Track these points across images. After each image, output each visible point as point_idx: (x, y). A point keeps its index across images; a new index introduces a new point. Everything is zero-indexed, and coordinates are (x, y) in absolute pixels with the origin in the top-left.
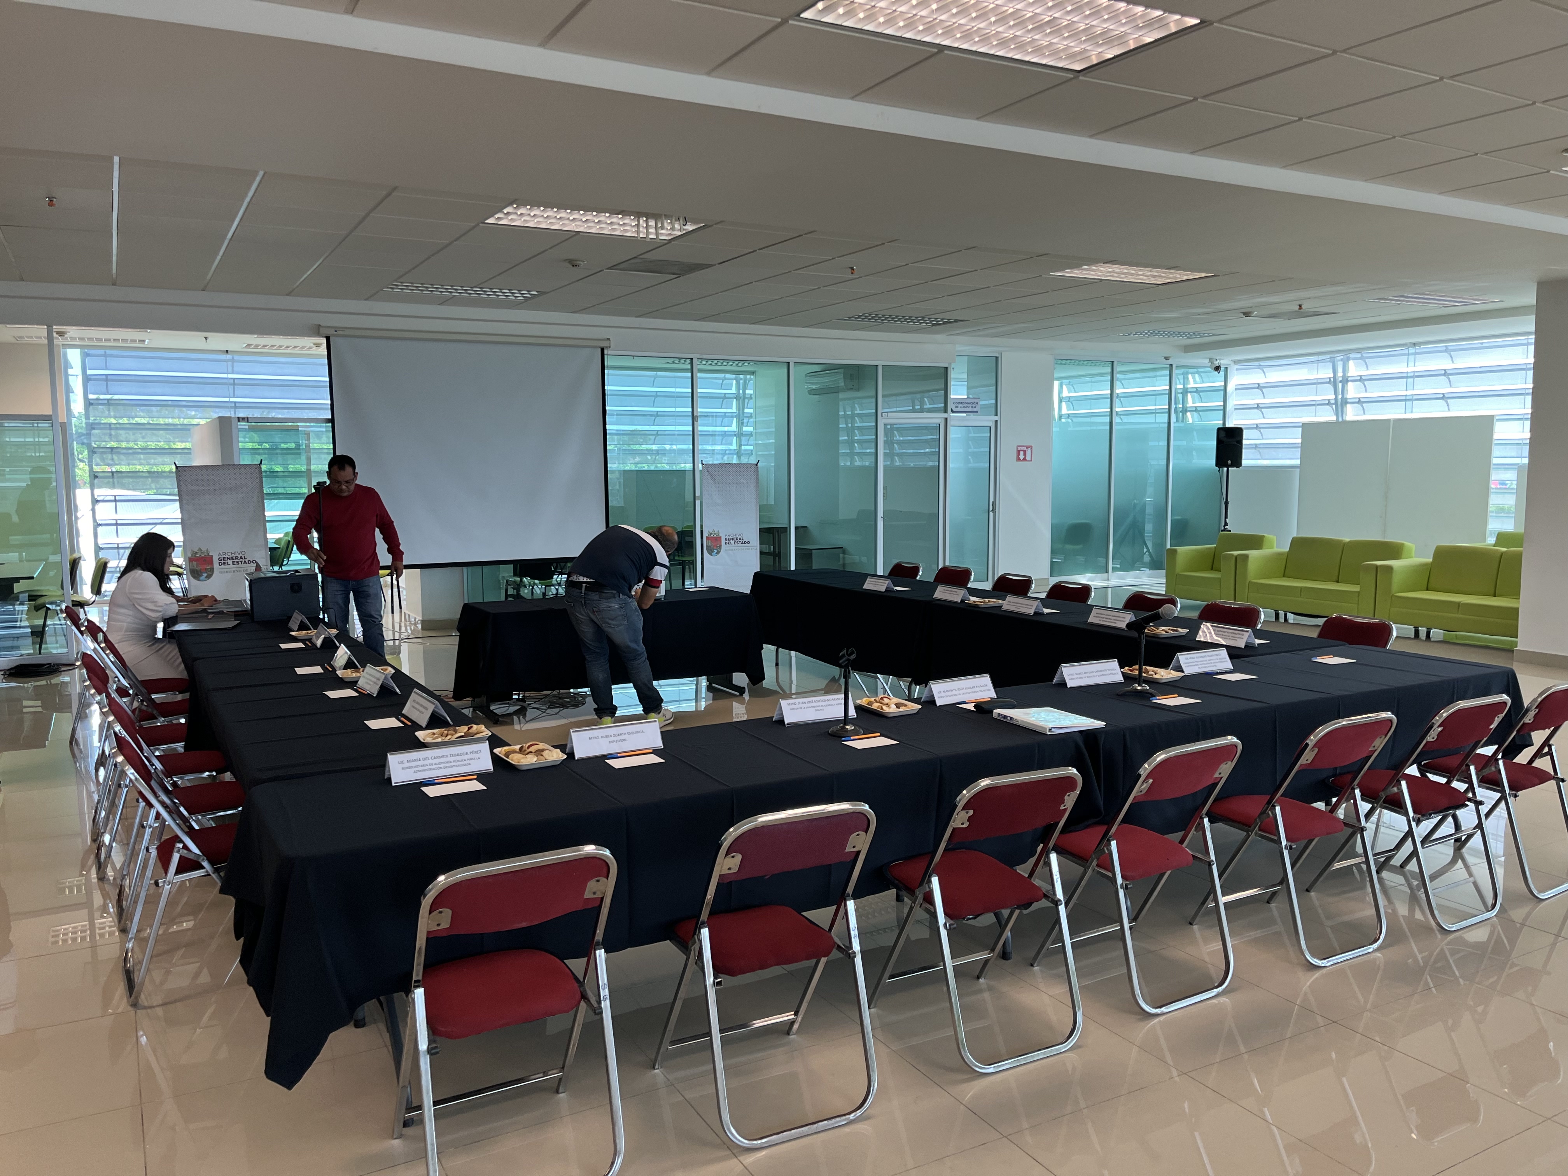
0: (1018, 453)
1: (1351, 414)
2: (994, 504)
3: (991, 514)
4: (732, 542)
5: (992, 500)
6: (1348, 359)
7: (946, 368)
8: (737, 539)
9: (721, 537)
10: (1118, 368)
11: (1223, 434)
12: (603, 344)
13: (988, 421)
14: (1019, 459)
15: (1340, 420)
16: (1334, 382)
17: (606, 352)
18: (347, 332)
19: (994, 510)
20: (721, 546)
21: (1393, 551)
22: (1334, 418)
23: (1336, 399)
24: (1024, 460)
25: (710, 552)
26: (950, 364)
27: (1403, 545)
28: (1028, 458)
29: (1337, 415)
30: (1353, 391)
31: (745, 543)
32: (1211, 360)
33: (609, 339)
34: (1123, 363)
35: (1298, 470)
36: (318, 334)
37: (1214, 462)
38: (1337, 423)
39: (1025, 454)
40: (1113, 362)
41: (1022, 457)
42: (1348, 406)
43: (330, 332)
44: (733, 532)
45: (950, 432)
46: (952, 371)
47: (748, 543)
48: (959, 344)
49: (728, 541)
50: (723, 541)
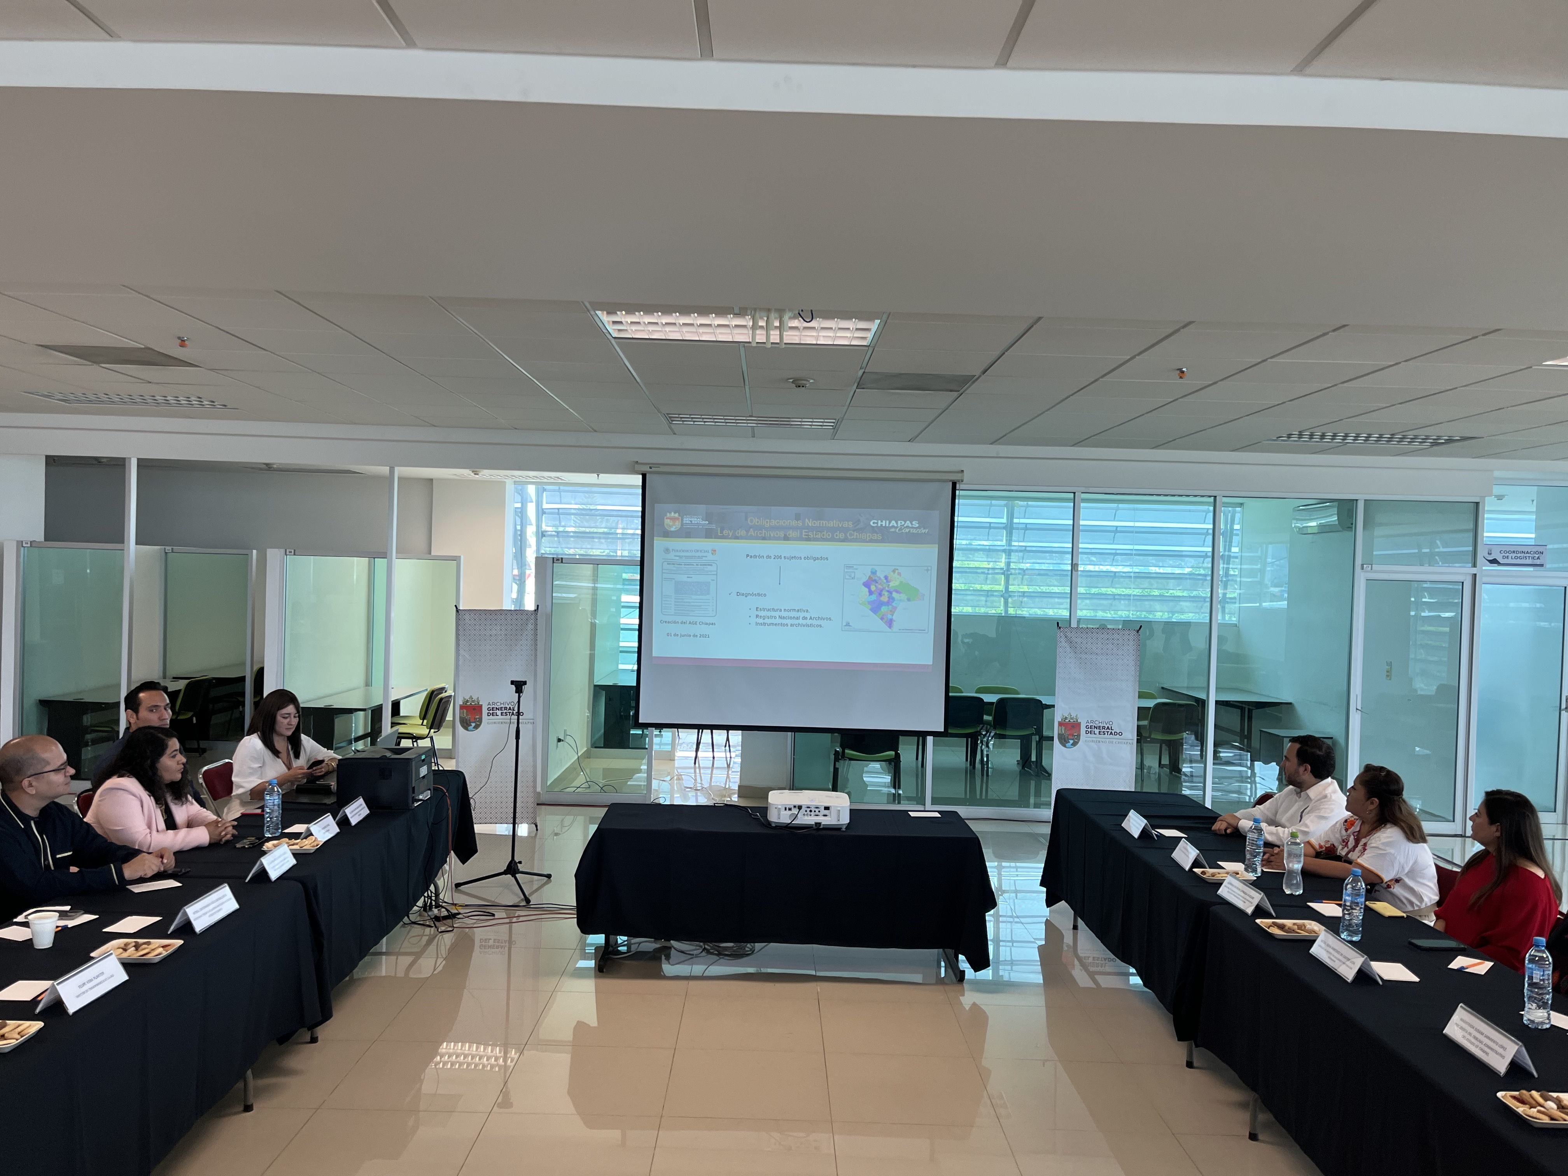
3: (1563, 714)
4: (1097, 731)
7: (1477, 504)
8: (1104, 728)
9: (1079, 724)
12: (954, 477)
17: (958, 486)
18: (662, 469)
20: (1079, 736)
25: (1063, 741)
26: (1483, 498)
31: (1116, 733)
33: (962, 471)
36: (634, 472)
43: (646, 469)
44: (1099, 718)
45: (1485, 592)
46: (1489, 504)
47: (1121, 734)
48: (1499, 468)
49: (1090, 730)
50: (1083, 729)
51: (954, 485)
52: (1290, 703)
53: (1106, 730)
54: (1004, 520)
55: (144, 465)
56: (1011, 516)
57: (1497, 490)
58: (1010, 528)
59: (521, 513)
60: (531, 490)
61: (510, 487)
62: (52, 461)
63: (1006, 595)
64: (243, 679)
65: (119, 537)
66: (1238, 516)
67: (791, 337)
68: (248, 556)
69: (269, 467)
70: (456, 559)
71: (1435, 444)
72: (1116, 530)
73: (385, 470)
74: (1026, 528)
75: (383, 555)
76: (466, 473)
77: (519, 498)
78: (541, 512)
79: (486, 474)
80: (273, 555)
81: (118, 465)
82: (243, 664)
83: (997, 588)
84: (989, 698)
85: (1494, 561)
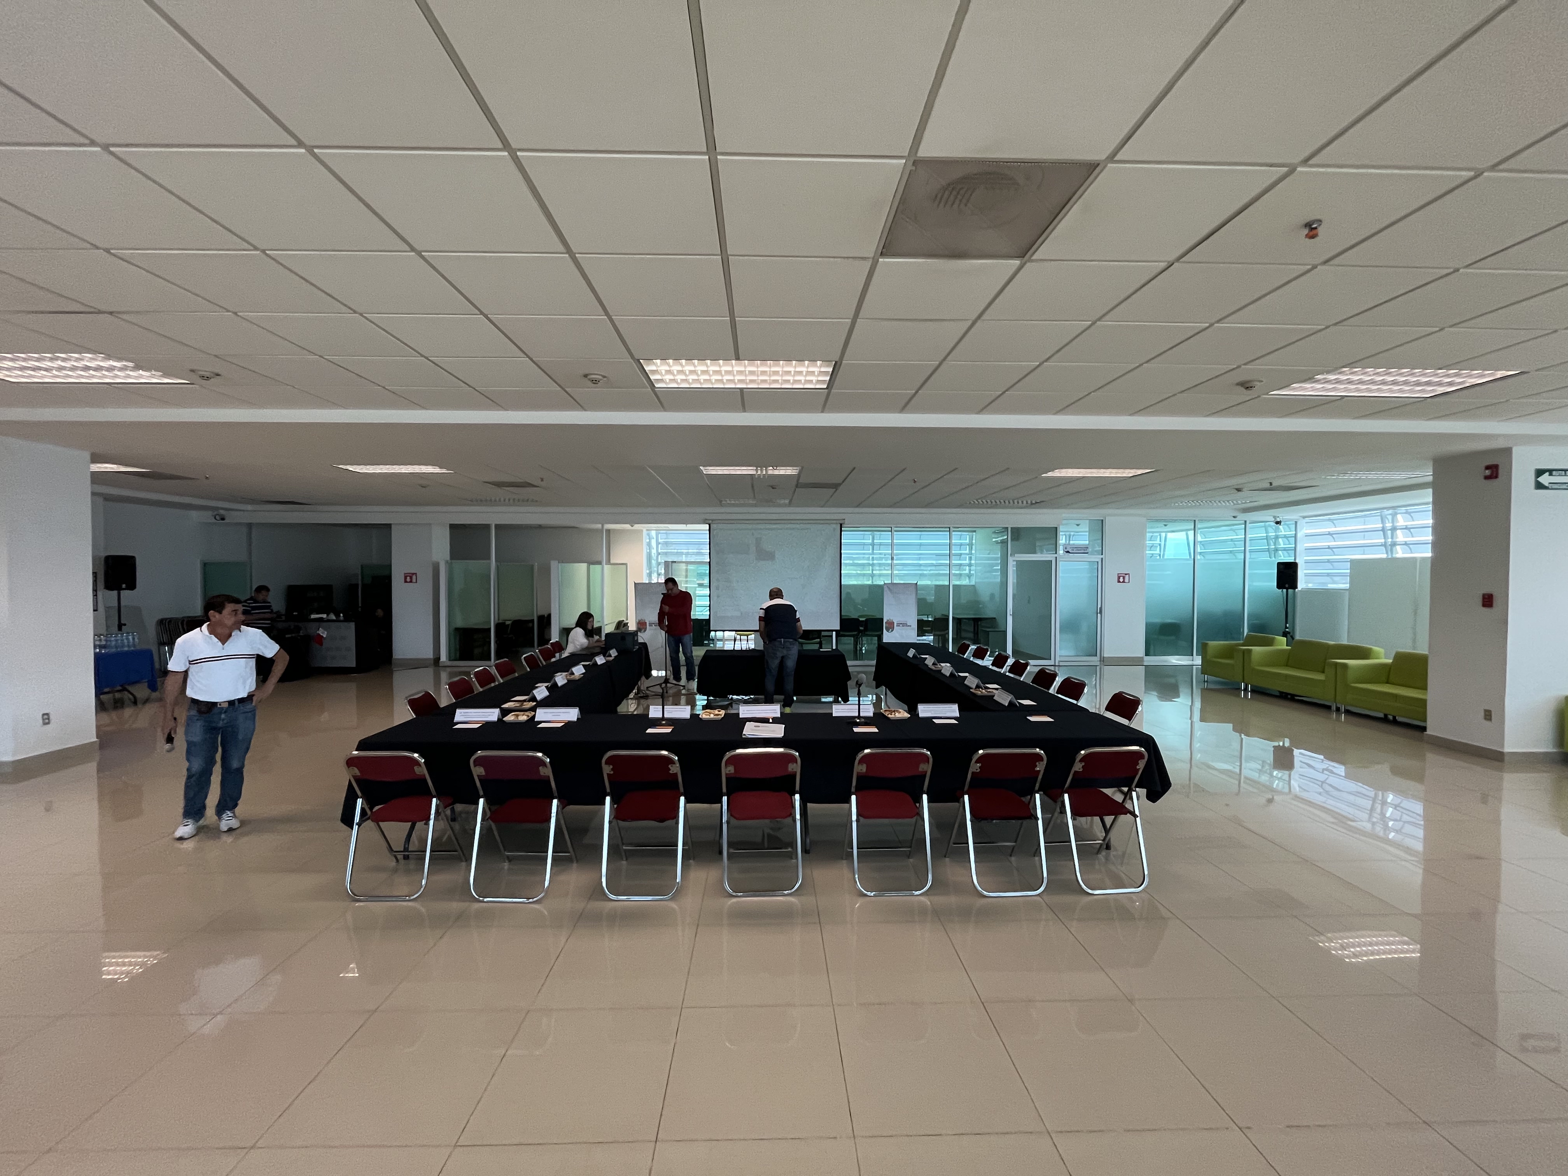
0: (1119, 578)
1: (1400, 553)
2: (1101, 609)
3: (1099, 614)
4: (901, 625)
5: (1099, 606)
6: (1396, 514)
7: (1056, 528)
9: (894, 623)
10: (1198, 525)
11: (1282, 567)
12: (841, 522)
13: (1097, 558)
14: (1119, 582)
15: (1390, 557)
16: (1383, 530)
17: (843, 526)
18: (717, 522)
19: (1101, 612)
20: (894, 627)
21: (1362, 653)
22: (1384, 556)
23: (1385, 542)
24: (1124, 582)
25: (888, 630)
26: (1059, 525)
27: (1371, 649)
28: (1127, 580)
29: (1387, 553)
30: (1400, 536)
31: (908, 626)
32: (1275, 517)
33: (844, 520)
34: (1201, 521)
35: (1347, 593)
36: (705, 523)
37: (1275, 584)
38: (1387, 559)
39: (1124, 578)
40: (1195, 521)
41: (1121, 580)
42: (1398, 547)
43: (710, 522)
44: (902, 620)
45: (1061, 565)
46: (1061, 529)
47: (910, 626)
48: (1064, 513)
49: (898, 625)
50: (895, 625)
51: (841, 525)
52: (995, 618)
53: (904, 625)
54: (870, 541)
55: (497, 527)
56: (873, 539)
57: (1064, 522)
58: (873, 545)
59: (649, 544)
60: (653, 533)
61: (645, 532)
62: (453, 527)
63: (873, 576)
64: (532, 621)
65: (488, 557)
66: (974, 537)
67: (770, 472)
68: (532, 566)
69: (540, 527)
70: (626, 564)
71: (1032, 504)
72: (921, 545)
73: (599, 526)
74: (880, 544)
75: (599, 563)
76: (627, 526)
77: (648, 537)
78: (658, 543)
79: (637, 527)
80: (554, 564)
81: (487, 527)
82: (533, 615)
83: (868, 572)
84: (861, 619)
85: (1068, 552)
